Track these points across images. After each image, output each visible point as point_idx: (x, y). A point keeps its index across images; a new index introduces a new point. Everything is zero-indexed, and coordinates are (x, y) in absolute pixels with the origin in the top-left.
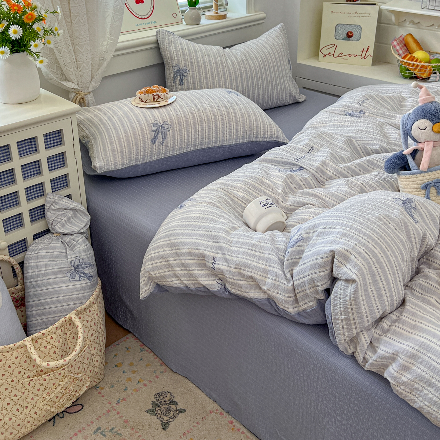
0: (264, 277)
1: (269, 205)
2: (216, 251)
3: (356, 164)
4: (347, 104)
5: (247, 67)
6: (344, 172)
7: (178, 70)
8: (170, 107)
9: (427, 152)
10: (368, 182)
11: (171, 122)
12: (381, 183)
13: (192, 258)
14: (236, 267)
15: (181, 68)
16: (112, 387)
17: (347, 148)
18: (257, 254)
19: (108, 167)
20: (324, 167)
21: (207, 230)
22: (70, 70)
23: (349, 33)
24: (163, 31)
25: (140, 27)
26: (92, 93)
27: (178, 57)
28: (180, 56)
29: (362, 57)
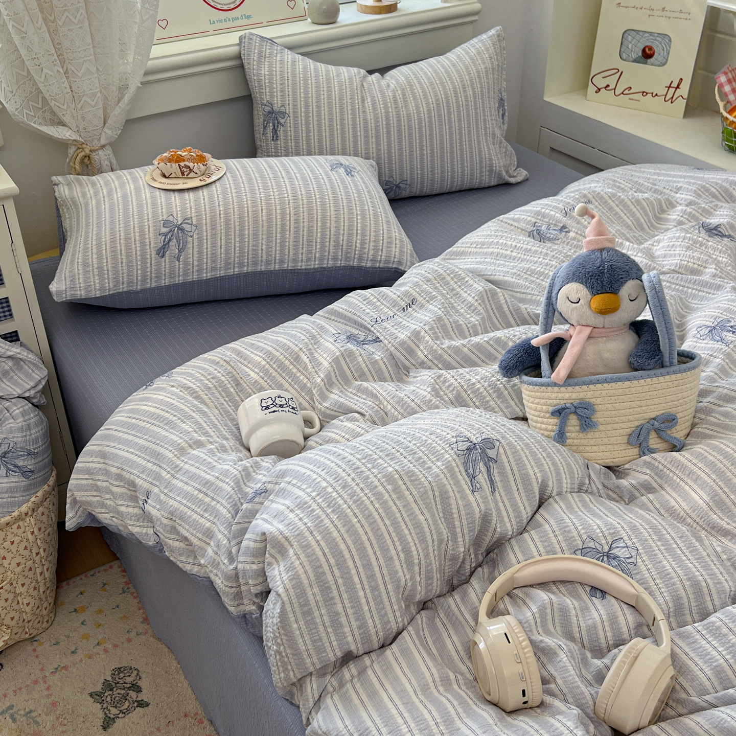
0: (205, 542)
1: (275, 409)
2: (154, 482)
3: (472, 345)
4: (543, 210)
5: (403, 112)
6: (446, 356)
7: (269, 112)
8: (205, 191)
9: (572, 347)
10: (474, 384)
11: (198, 220)
12: (499, 389)
13: (122, 484)
14: (170, 516)
15: (275, 108)
16: (57, 644)
17: (480, 308)
18: (207, 499)
19: (72, 292)
20: (415, 343)
21: (154, 440)
22: (62, 107)
23: (647, 50)
24: (251, 37)
25: (218, 26)
26: (108, 147)
27: (271, 88)
28: (275, 86)
29: (666, 99)
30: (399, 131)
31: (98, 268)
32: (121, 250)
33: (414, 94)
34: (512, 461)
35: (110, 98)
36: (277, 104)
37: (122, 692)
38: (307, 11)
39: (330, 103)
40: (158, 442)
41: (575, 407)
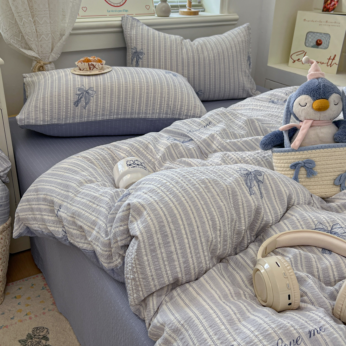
0: (92, 228)
1: (134, 166)
2: (65, 200)
3: (243, 141)
4: (275, 93)
5: (201, 56)
6: (228, 147)
7: (135, 52)
8: (101, 76)
9: (303, 130)
10: (245, 158)
11: (96, 89)
12: (259, 161)
14: (72, 215)
15: (138, 50)
16: (3, 314)
17: (245, 127)
18: (94, 206)
20: (211, 141)
21: (66, 180)
22: (31, 39)
23: (318, 41)
24: (128, 17)
25: (111, 13)
26: (53, 64)
27: (136, 40)
28: (138, 40)
29: (328, 65)
30: (199, 65)
31: (42, 109)
32: (55, 101)
33: (207, 48)
34: (272, 183)
35: (55, 38)
36: (139, 48)
37: (38, 340)
38: (155, 11)
39: (165, 49)
40: (68, 180)
41: (304, 163)
